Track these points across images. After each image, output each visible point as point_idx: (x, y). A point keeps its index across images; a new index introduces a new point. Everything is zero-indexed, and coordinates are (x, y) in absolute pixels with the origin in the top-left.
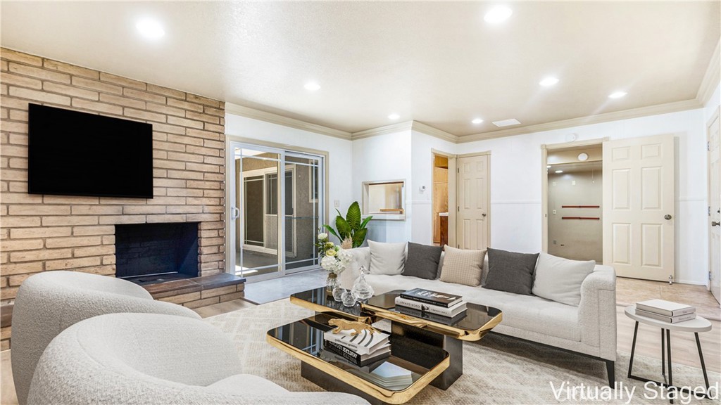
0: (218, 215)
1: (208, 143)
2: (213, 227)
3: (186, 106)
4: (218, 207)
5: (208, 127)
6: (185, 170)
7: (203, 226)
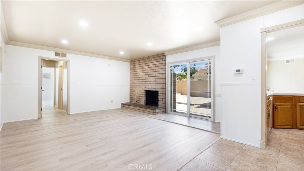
0: (162, 89)
1: (161, 67)
2: (161, 93)
3: (155, 59)
4: (162, 87)
5: (160, 62)
6: (155, 76)
7: (159, 92)
